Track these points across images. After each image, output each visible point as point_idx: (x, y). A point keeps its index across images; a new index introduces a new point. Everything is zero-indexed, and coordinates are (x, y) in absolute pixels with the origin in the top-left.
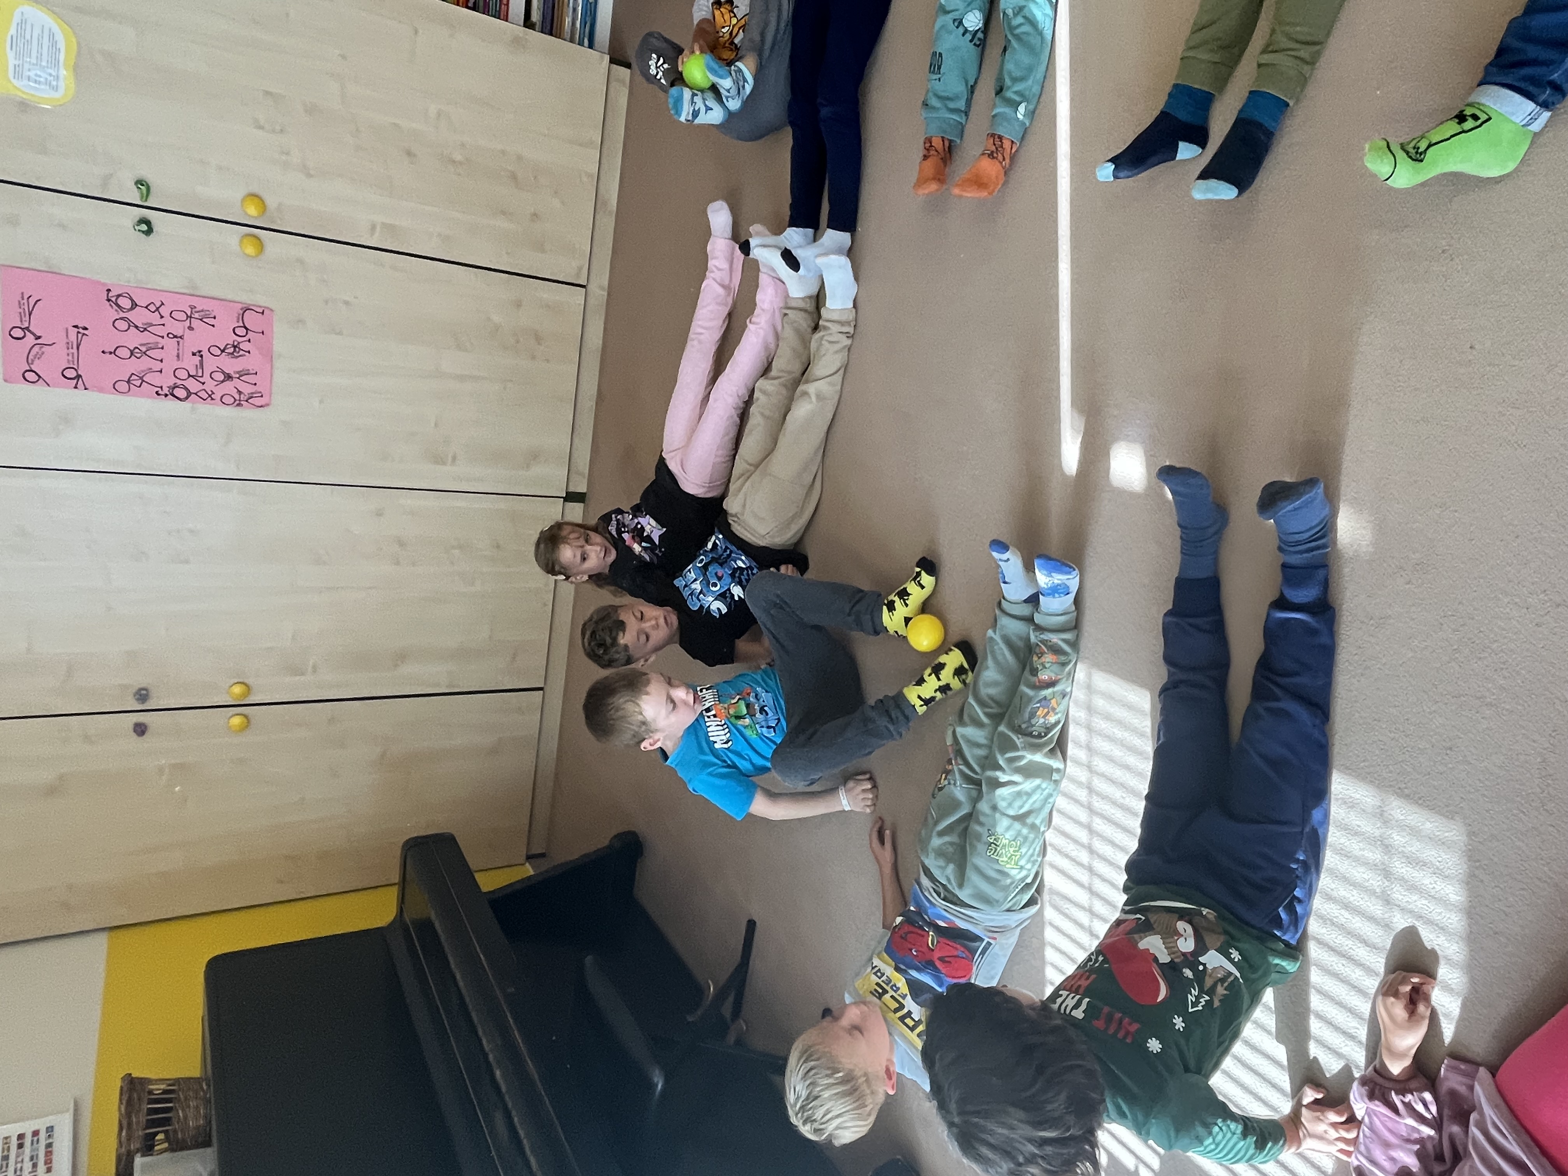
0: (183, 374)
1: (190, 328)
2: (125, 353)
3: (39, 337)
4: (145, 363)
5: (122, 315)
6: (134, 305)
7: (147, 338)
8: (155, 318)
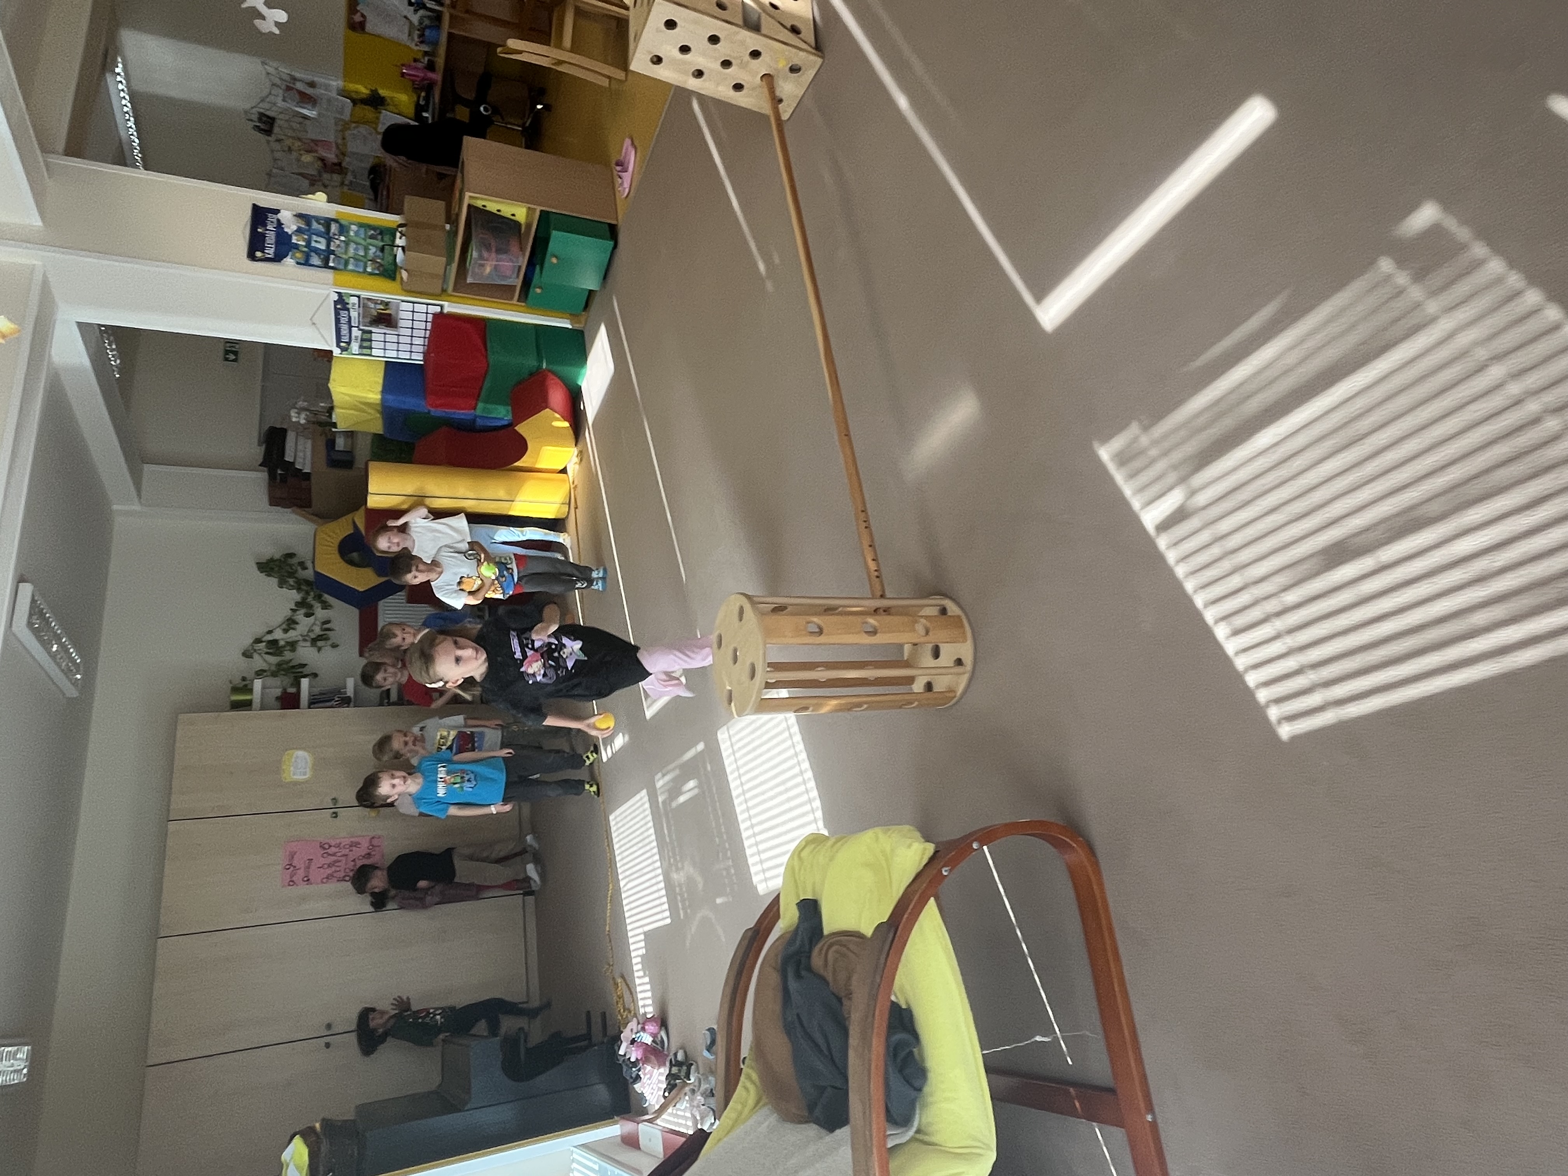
0: (347, 870)
1: (351, 851)
2: (326, 866)
3: (295, 867)
4: (333, 869)
5: (326, 851)
6: (330, 846)
7: (334, 858)
8: (337, 850)
